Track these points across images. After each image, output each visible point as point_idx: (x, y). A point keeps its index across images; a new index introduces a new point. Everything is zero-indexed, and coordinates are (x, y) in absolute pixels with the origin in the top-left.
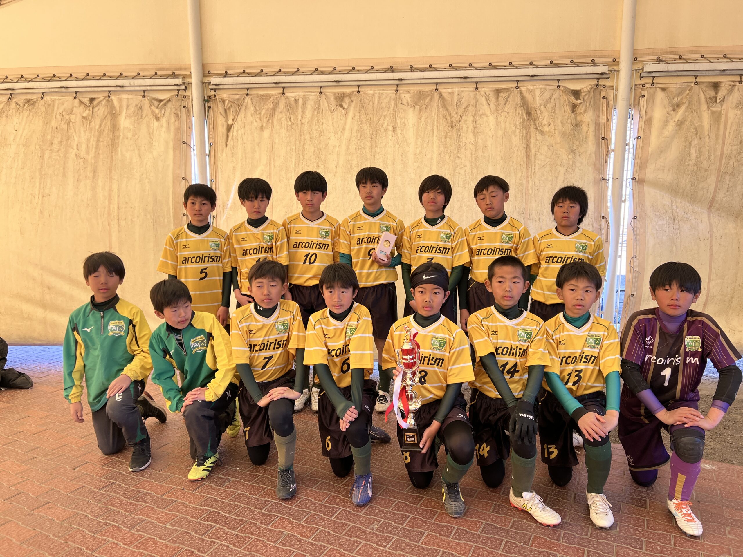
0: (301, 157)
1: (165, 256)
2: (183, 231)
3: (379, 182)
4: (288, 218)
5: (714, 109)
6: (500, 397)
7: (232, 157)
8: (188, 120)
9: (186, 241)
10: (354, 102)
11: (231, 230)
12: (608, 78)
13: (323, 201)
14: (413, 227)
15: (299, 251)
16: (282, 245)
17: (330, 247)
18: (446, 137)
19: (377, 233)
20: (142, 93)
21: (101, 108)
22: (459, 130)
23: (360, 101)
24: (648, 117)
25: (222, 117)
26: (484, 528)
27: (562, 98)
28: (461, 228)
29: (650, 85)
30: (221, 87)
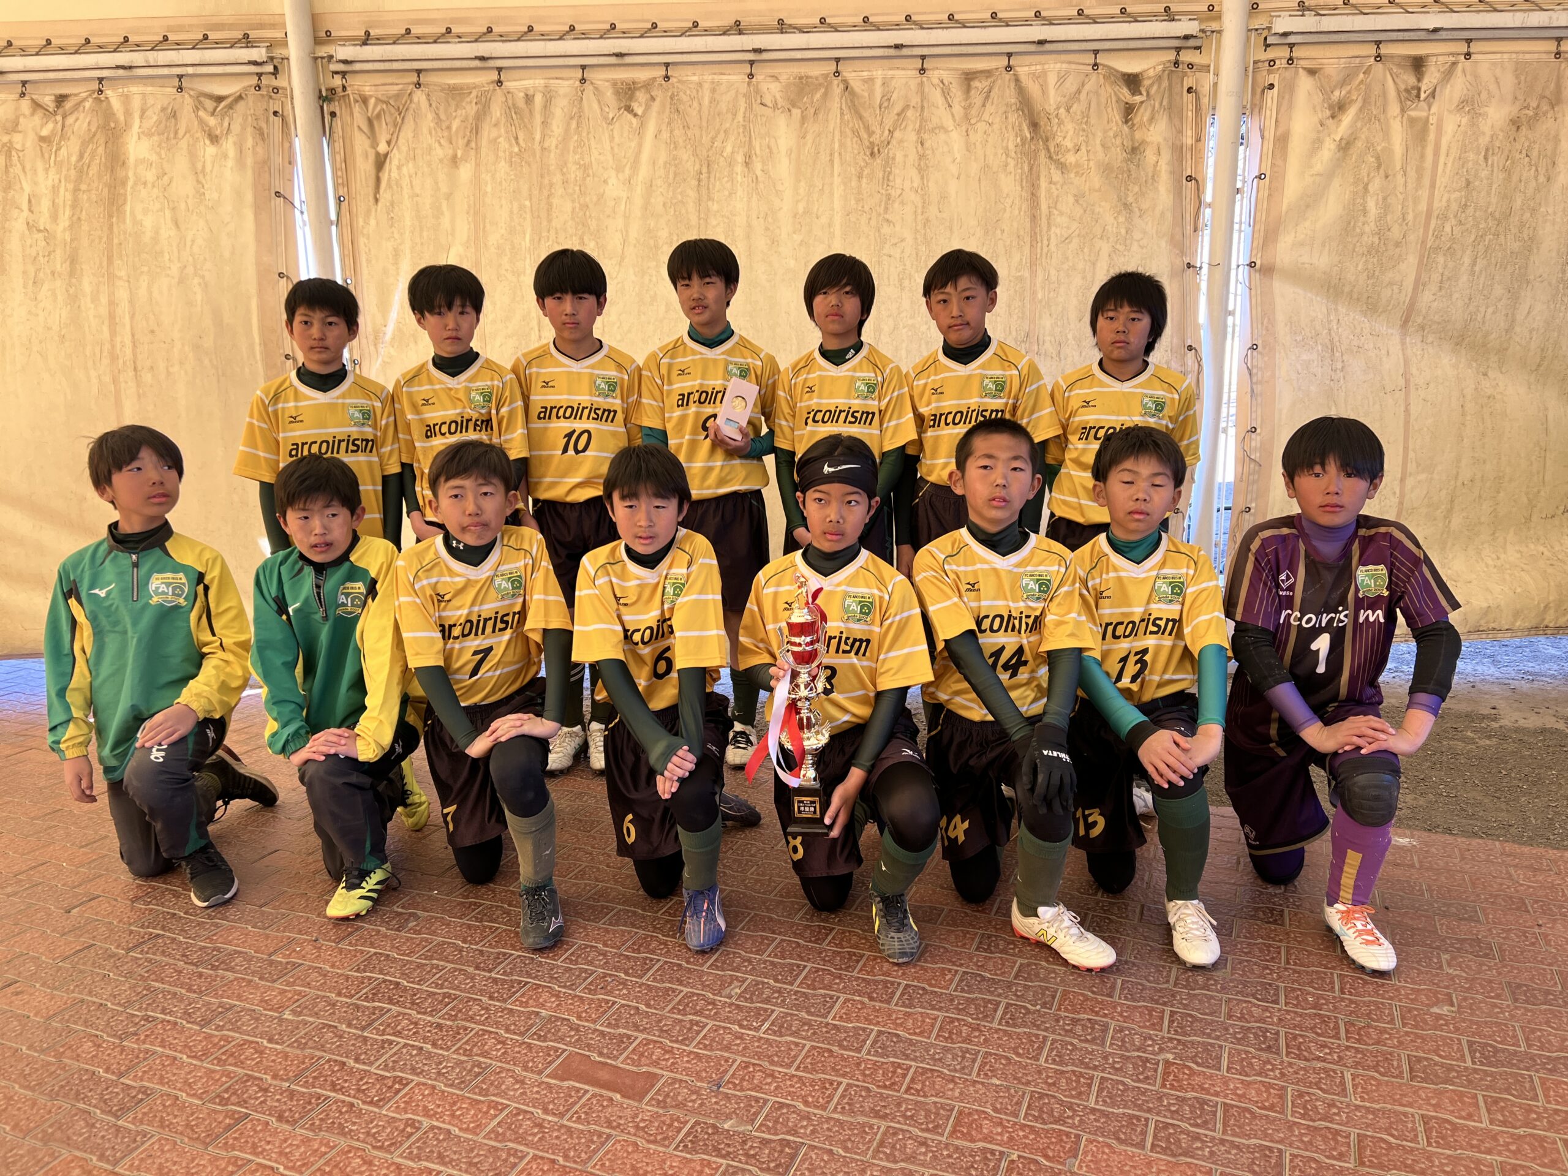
0: (545, 223)
1: (251, 442)
2: (287, 384)
3: (719, 274)
4: (524, 355)
5: (1413, 114)
6: (990, 718)
7: (392, 226)
8: (287, 145)
9: (296, 407)
10: (658, 100)
11: (398, 382)
12: (1199, 48)
13: (600, 314)
14: (797, 370)
15: (552, 425)
16: (511, 413)
17: (620, 416)
18: (860, 177)
19: (719, 382)
20: (176, 83)
21: (82, 116)
22: (887, 162)
23: (672, 98)
24: (1280, 131)
25: (364, 137)
26: (961, 981)
27: (1102, 91)
28: (898, 368)
29: (1284, 61)
30: (357, 67)
